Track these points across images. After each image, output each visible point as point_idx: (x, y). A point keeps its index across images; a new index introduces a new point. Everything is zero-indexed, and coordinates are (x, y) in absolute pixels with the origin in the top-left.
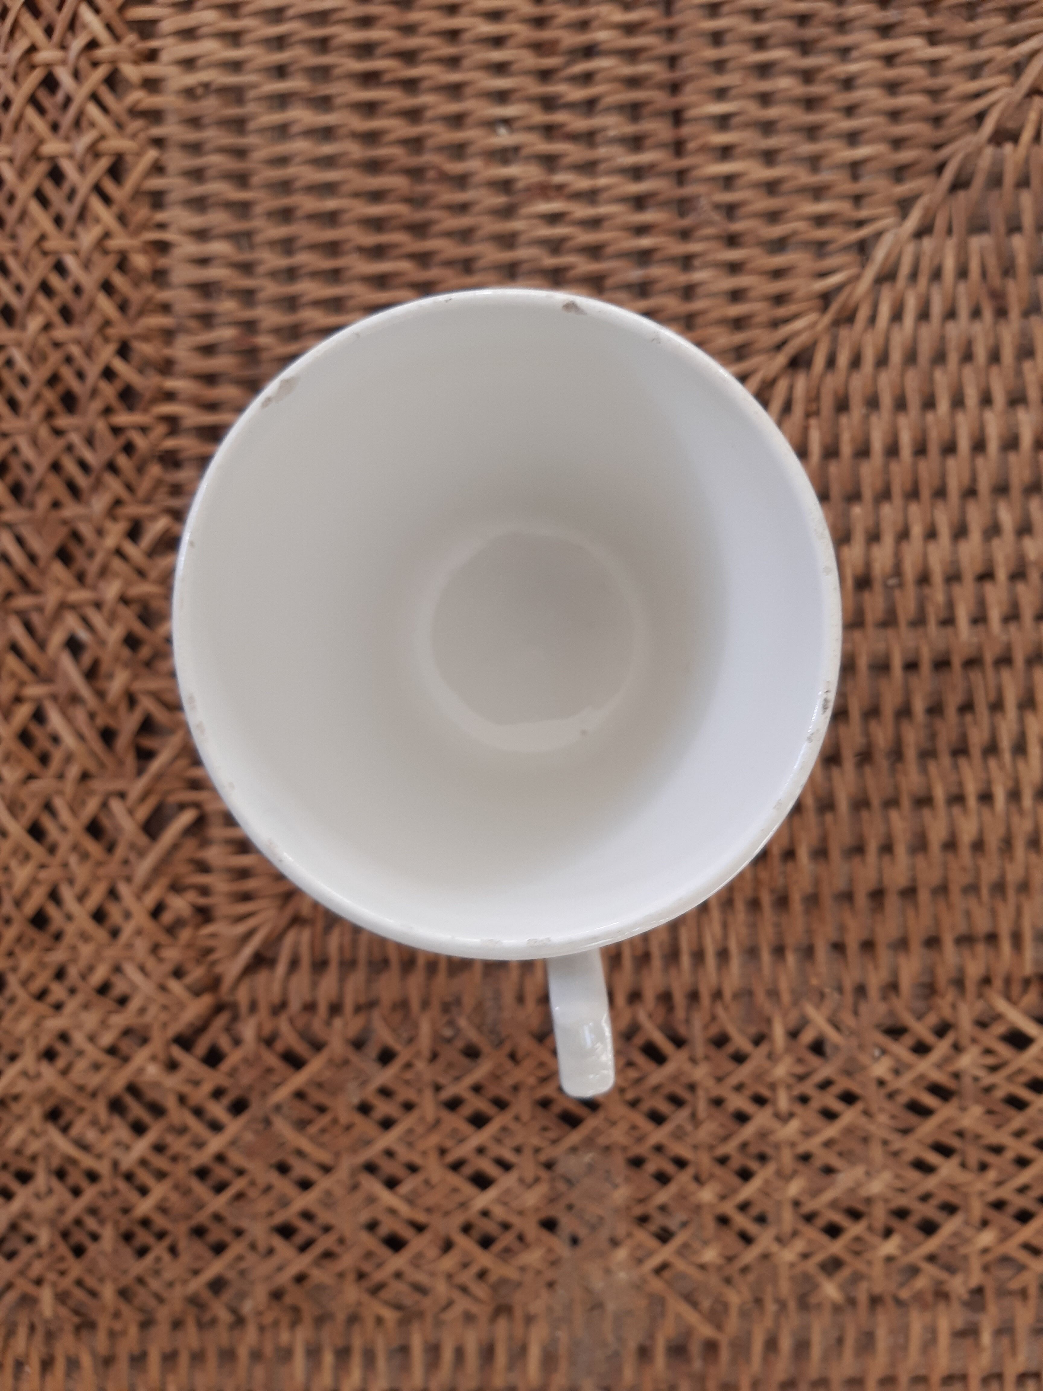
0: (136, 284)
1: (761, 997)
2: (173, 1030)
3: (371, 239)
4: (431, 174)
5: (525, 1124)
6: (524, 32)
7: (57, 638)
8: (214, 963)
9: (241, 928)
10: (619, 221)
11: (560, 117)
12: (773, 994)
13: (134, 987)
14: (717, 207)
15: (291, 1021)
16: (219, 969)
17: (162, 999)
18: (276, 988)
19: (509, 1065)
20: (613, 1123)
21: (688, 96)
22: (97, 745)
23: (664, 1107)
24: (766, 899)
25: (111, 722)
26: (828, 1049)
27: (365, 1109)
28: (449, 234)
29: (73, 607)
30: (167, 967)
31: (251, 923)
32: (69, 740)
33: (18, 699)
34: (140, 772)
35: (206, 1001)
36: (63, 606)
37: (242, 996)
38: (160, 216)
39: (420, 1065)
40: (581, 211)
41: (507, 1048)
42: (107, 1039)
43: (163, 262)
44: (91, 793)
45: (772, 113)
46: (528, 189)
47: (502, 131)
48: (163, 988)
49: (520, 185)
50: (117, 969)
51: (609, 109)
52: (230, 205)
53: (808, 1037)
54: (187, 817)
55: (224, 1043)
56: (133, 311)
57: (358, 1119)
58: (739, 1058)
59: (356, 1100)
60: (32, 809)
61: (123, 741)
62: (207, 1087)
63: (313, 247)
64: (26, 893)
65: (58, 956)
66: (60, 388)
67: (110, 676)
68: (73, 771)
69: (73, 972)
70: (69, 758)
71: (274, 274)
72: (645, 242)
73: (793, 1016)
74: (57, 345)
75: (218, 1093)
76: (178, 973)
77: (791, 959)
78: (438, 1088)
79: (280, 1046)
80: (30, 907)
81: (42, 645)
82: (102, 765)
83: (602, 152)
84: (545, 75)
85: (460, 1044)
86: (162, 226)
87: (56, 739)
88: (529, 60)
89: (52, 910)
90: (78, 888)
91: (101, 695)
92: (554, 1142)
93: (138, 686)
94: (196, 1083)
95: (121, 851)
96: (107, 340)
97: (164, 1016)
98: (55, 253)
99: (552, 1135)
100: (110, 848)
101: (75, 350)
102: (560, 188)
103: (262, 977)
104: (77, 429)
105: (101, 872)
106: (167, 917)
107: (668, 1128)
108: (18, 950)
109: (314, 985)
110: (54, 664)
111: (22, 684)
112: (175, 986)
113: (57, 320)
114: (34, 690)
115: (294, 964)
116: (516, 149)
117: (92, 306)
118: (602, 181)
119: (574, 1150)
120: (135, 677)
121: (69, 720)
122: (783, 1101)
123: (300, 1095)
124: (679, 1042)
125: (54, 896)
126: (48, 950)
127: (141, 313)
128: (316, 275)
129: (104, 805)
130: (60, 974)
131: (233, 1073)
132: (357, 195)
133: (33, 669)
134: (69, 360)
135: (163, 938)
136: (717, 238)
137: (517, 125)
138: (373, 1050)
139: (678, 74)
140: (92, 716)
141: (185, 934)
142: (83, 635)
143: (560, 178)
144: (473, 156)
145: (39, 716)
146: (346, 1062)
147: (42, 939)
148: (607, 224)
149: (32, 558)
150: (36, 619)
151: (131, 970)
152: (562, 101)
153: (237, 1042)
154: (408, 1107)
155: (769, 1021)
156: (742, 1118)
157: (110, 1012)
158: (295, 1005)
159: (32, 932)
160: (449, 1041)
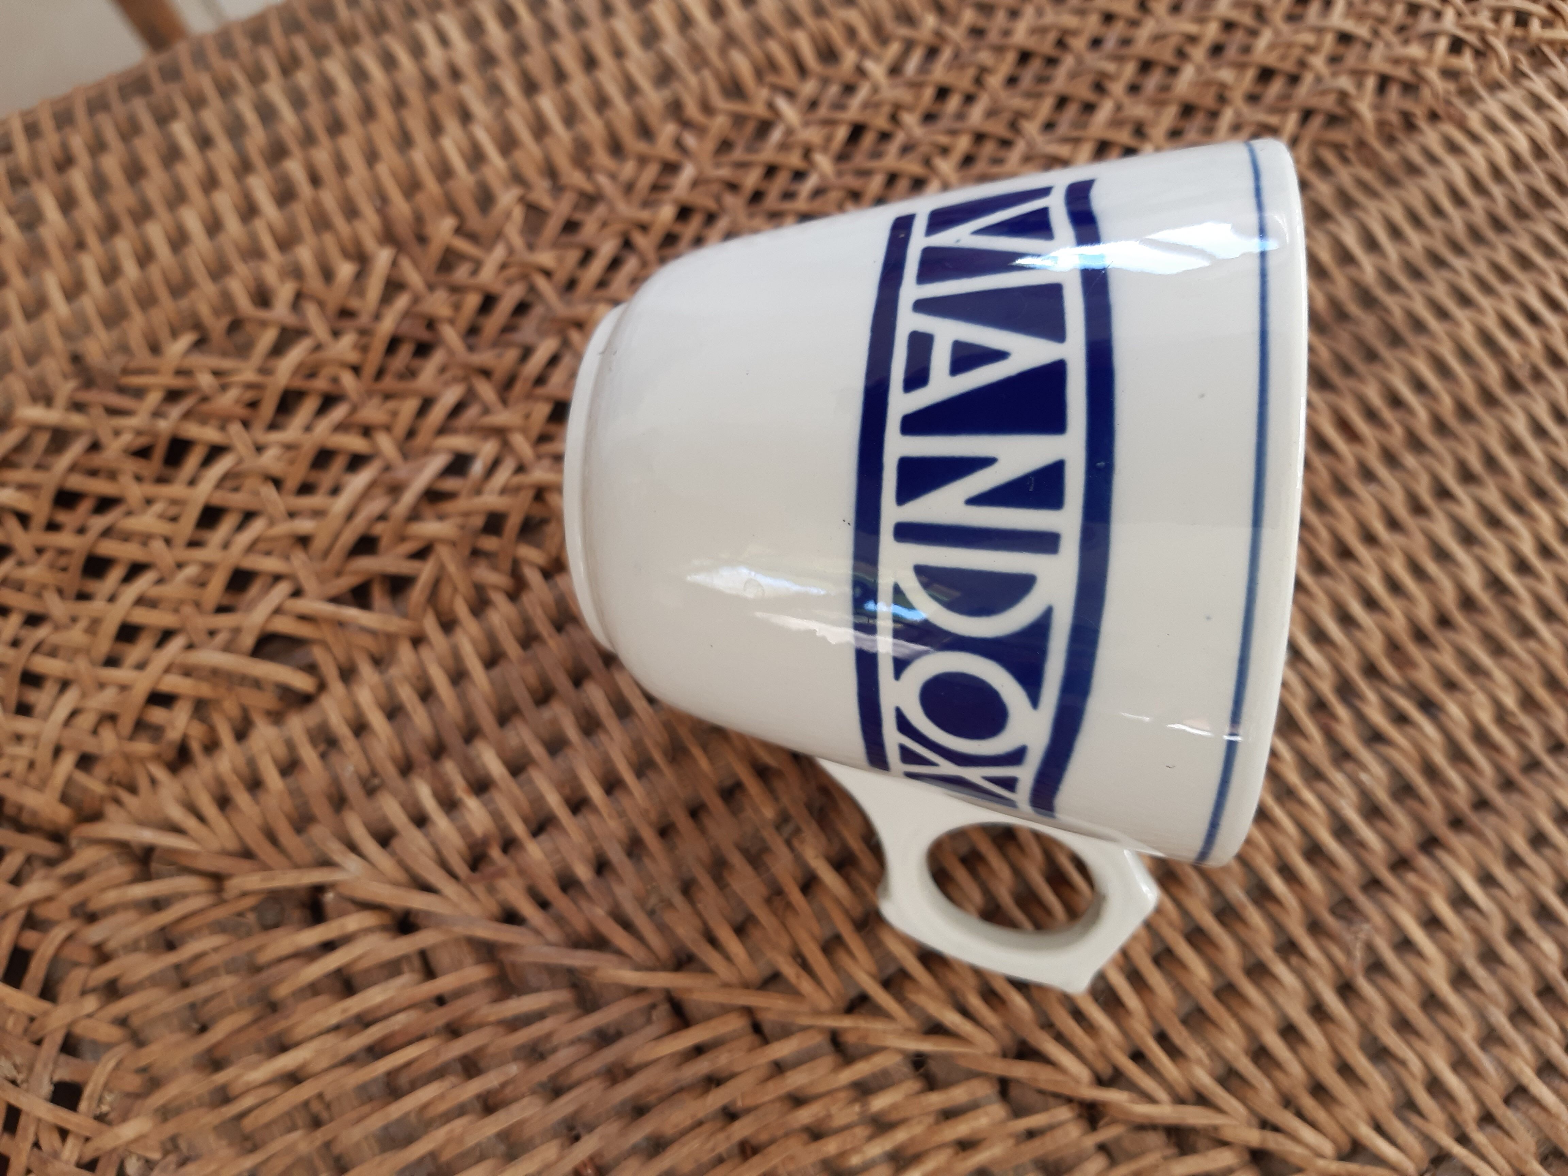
6: (1399, 625)
7: (459, 442)
8: (117, 801)
9: (177, 814)
10: (1280, 839)
11: (1341, 711)
14: (1370, 948)
15: (70, 938)
16: (111, 810)
17: (44, 755)
18: (111, 897)
21: (1459, 842)
22: (349, 536)
25: (384, 542)
29: (506, 445)
30: (90, 745)
31: (190, 823)
32: (341, 504)
33: (367, 431)
34: (335, 600)
36: (500, 433)
37: (84, 858)
39: (71, 1151)
44: (287, 558)
45: (1509, 953)
48: (58, 751)
50: (65, 685)
51: (1386, 761)
54: (302, 682)
60: (239, 500)
61: (367, 564)
64: (126, 537)
65: (57, 607)
67: (441, 517)
68: (304, 526)
69: (42, 632)
70: (318, 514)
72: (1278, 884)
76: (85, 762)
79: (30, 938)
80: (108, 548)
81: (443, 430)
82: (326, 553)
83: (1338, 778)
84: (1371, 671)
87: (335, 491)
88: (1376, 646)
89: (115, 574)
90: (155, 592)
91: (414, 516)
93: (444, 553)
95: (225, 621)
97: (20, 767)
100: (222, 609)
103: (121, 871)
105: (188, 610)
106: (158, 715)
108: (48, 556)
109: (133, 947)
110: (428, 451)
111: (388, 428)
114: (386, 444)
115: (156, 905)
121: (366, 494)
125: (135, 570)
126: (60, 592)
129: (277, 578)
130: (33, 620)
133: (411, 433)
135: (126, 723)
136: (1337, 967)
138: (66, 1072)
139: (1474, 818)
140: (382, 517)
141: (143, 747)
142: (477, 468)
145: (356, 462)
147: (73, 580)
149: (541, 380)
150: (472, 413)
151: (70, 699)
152: (1359, 704)
159: (77, 562)
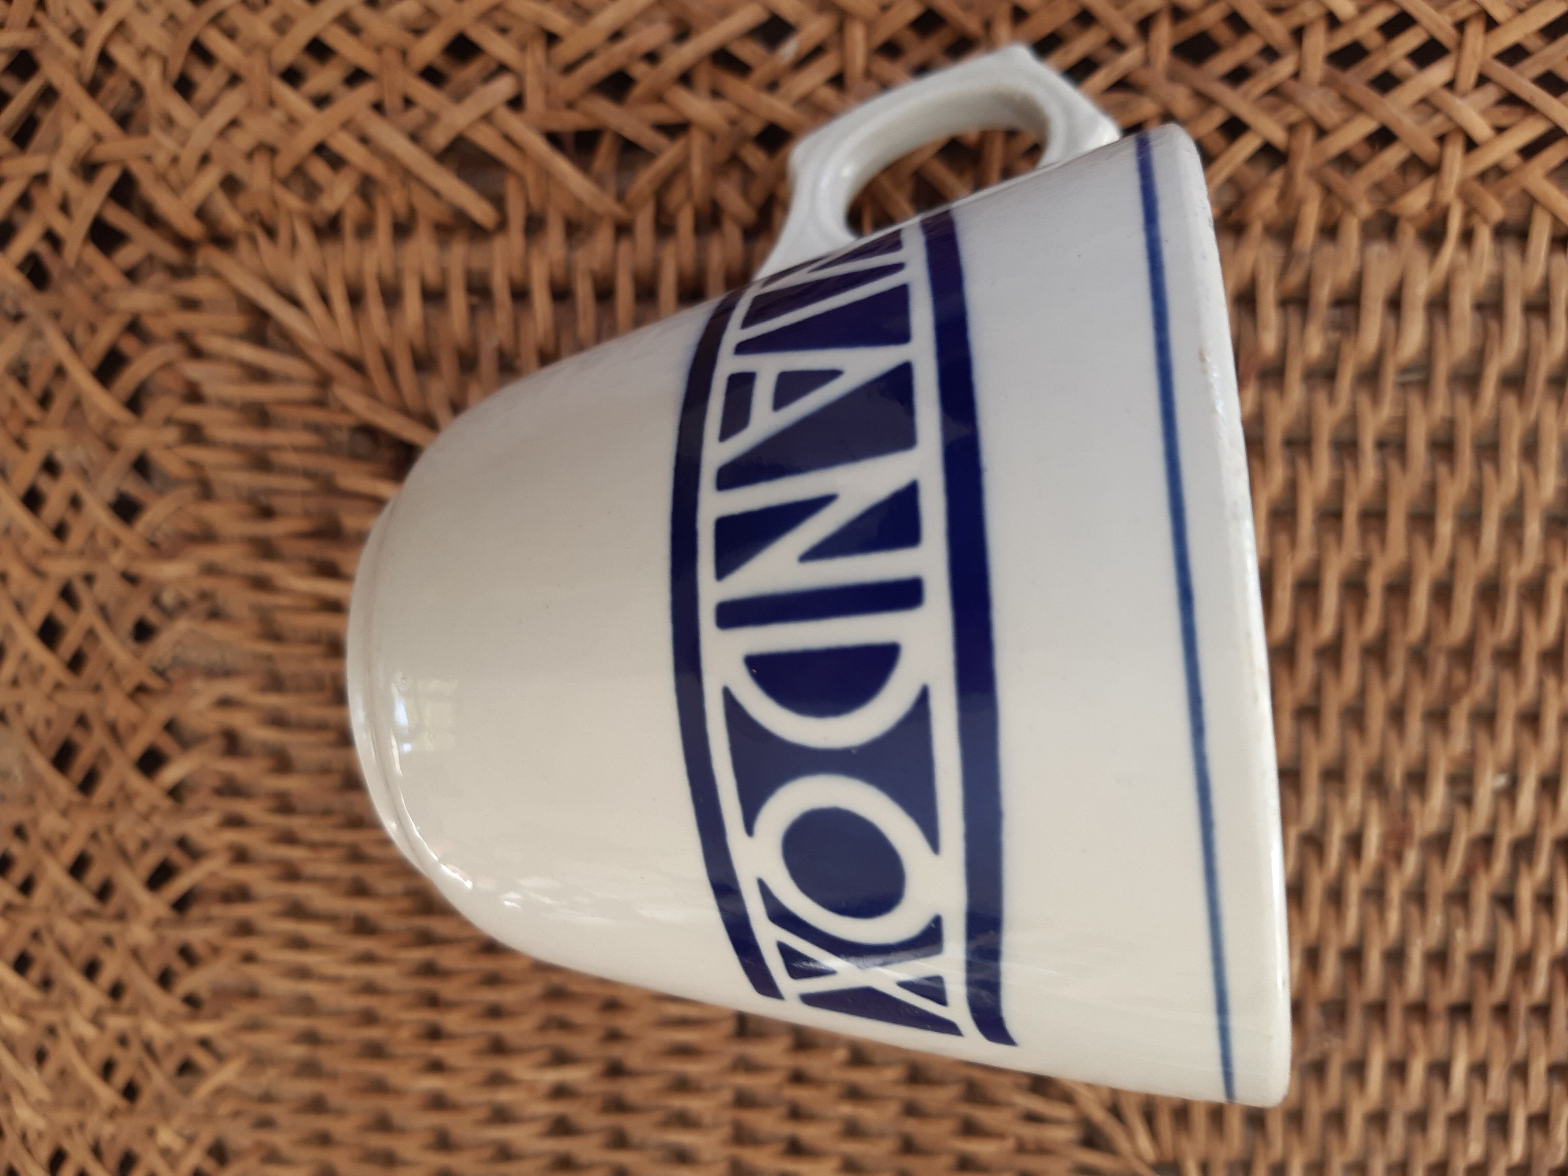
0: (1378, 187)
1: (246, 1010)
2: (141, 171)
3: (1376, 582)
4: (1460, 677)
5: (50, 698)
12: (254, 1026)
13: (204, 110)
19: (129, 684)
20: (65, 813)
23: (94, 876)
24: (375, 1033)
26: (186, 1080)
27: (50, 467)
28: (1362, 692)
35: (193, 229)
38: (1484, 237)
40: (1355, 883)
41: (154, 682)
42: (122, 54)
43: (1408, 234)
46: (1405, 814)
47: (1502, 781)
49: (1414, 805)
52: (1480, 356)
53: (201, 1058)
55: (128, 255)
56: (1334, 176)
57: (35, 458)
58: (165, 979)
59: (60, 456)
62: (60, 225)
63: (1383, 488)
66: (1223, 33)
71: (1353, 419)
73: (225, 1045)
74: (1298, 34)
75: (52, 239)
77: (298, 1051)
78: (89, 579)
85: (153, 617)
86: (1467, 237)
92: (32, 735)
94: (65, 207)
96: (1292, 129)
98: (1460, 45)
99: (41, 730)
101: (1284, 68)
102: (1399, 858)
104: (1147, 62)
107: (67, 883)
112: (209, 179)
113: (1343, 39)
116: (1468, 801)
117: (1356, 108)
118: (1394, 917)
119: (25, 759)
120: (712, 136)
122: (117, 1023)
123: (60, 372)
124: (181, 905)
127: (1328, 190)
128: (1339, 487)
131: (83, 269)
132: (1452, 564)
134: (1270, 53)
137: (1504, 806)
143: (1412, 859)
144: (1472, 737)
146: (112, 447)
148: (1331, 913)
153: (132, 275)
154: (60, 531)
155: (217, 1016)
156: (91, 970)
157: (165, 61)
158: (195, 371)
160: (156, 601)
